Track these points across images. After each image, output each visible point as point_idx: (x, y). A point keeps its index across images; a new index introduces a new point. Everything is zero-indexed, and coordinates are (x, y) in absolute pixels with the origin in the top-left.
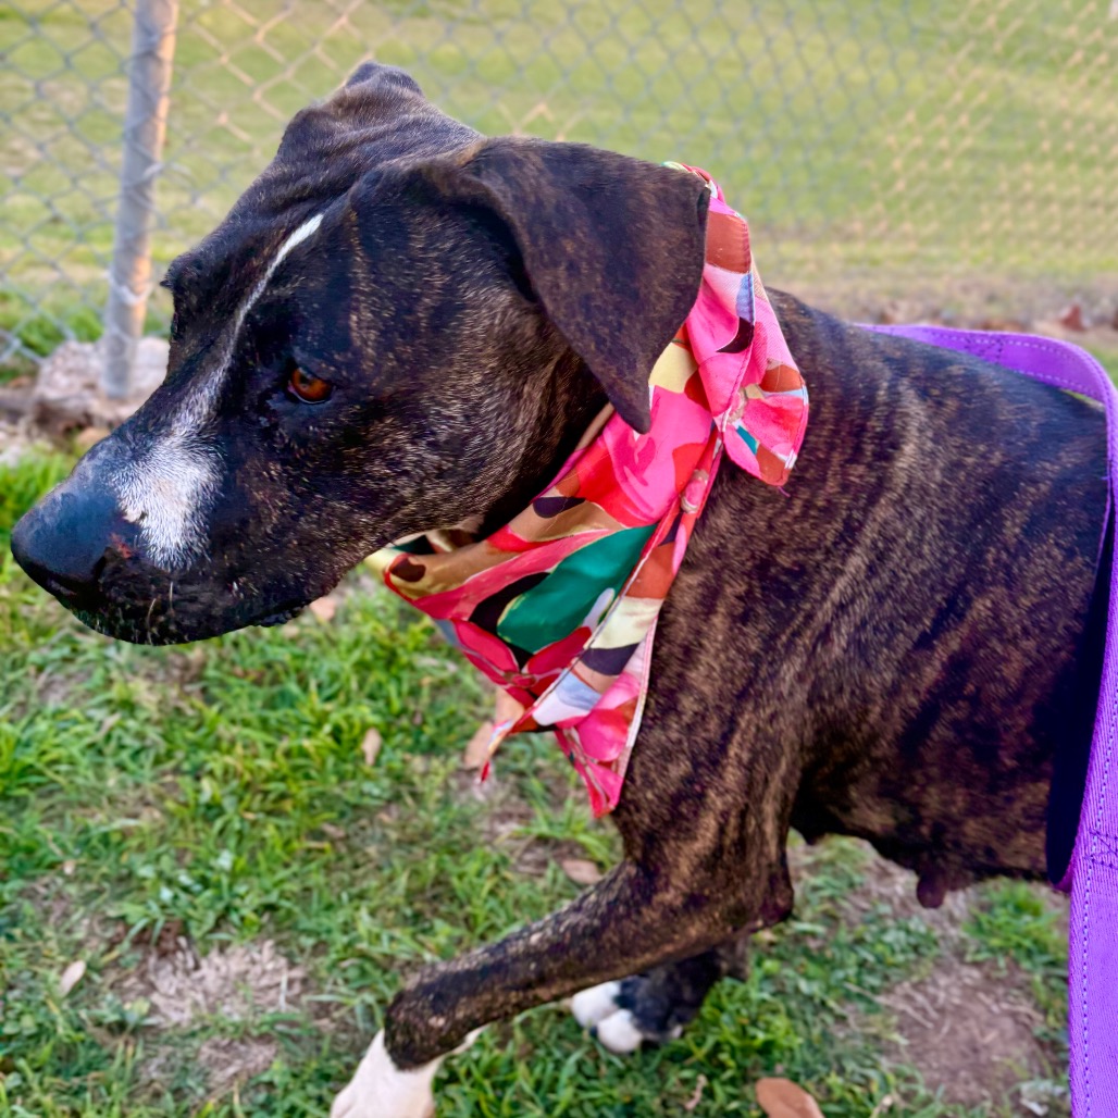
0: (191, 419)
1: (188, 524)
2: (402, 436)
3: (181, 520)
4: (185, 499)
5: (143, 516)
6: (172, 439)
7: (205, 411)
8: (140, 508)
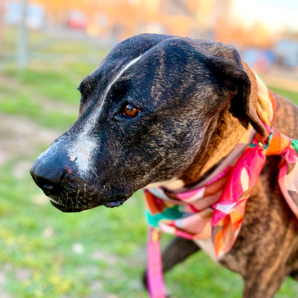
0: (90, 125)
1: (90, 162)
2: (163, 132)
3: (87, 161)
4: (89, 154)
5: (76, 159)
6: (84, 133)
7: (95, 122)
8: (75, 156)
